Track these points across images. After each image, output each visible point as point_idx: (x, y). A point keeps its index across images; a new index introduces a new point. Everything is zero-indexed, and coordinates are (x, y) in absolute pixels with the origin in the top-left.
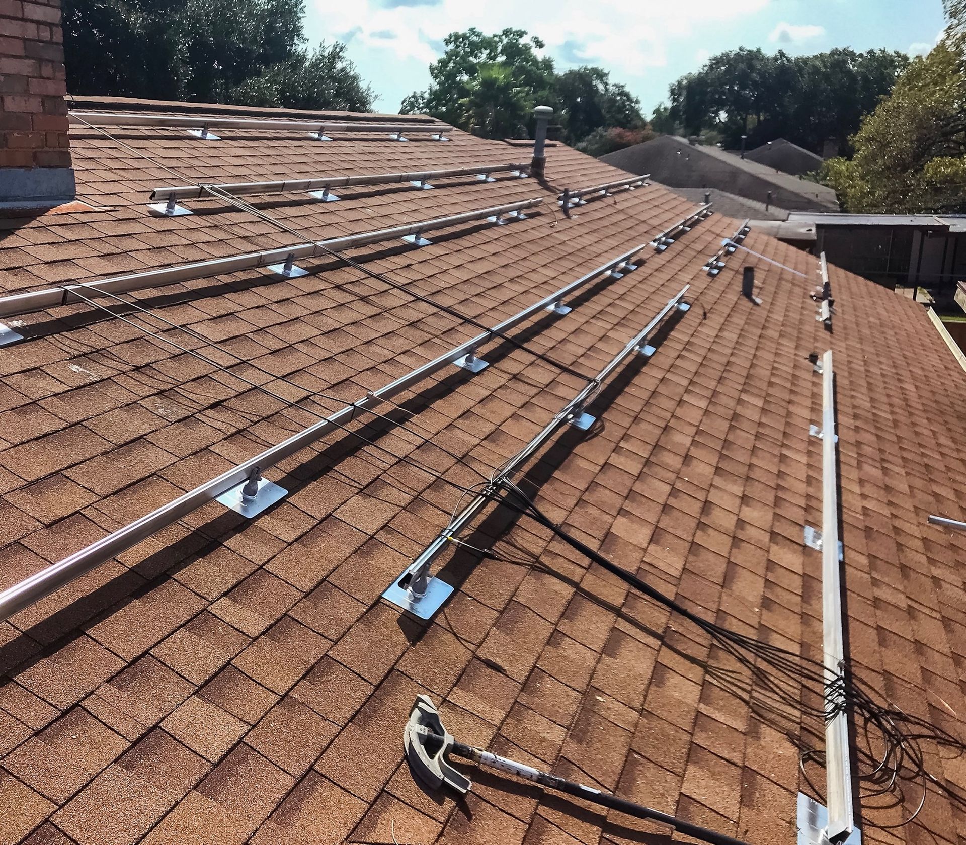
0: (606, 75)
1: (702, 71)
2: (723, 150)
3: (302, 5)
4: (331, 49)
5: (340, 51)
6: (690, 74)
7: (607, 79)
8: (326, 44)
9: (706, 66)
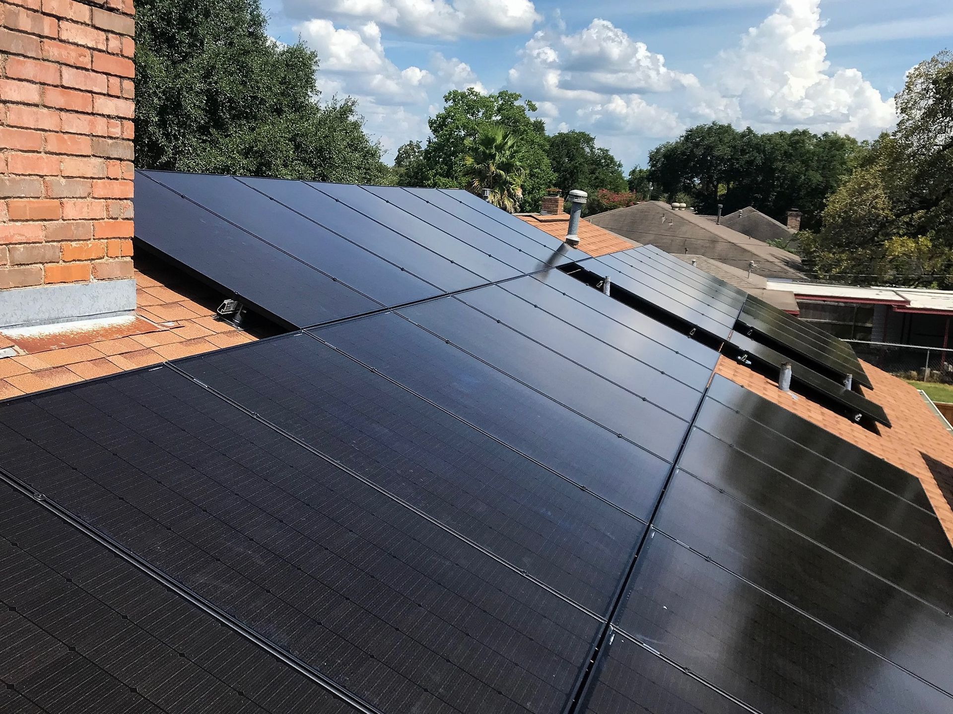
0: (593, 139)
1: (679, 141)
2: (696, 214)
3: (317, 59)
4: (343, 103)
5: (353, 105)
6: (668, 143)
7: (593, 143)
8: (338, 98)
9: (682, 137)
